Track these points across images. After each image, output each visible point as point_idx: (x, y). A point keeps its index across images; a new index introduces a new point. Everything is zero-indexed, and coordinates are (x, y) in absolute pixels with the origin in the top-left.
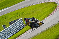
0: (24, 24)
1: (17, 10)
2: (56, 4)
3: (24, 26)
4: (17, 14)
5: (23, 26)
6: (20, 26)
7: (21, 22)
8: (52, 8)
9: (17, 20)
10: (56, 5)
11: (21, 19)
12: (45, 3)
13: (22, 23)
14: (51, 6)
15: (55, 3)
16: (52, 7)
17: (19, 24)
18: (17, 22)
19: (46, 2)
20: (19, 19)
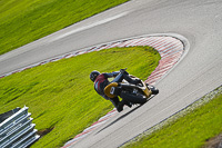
0: (35, 130)
1: (10, 78)
2: (156, 52)
3: (37, 137)
4: (9, 91)
5: (34, 135)
6: (22, 137)
7: (26, 120)
8: (142, 68)
9: (11, 113)
10: (156, 57)
11: (23, 109)
12: (115, 51)
13: (29, 124)
14: (139, 62)
15: (154, 51)
16: (140, 65)
17: (16, 129)
18: (11, 121)
19: (117, 47)
20: (17, 110)
